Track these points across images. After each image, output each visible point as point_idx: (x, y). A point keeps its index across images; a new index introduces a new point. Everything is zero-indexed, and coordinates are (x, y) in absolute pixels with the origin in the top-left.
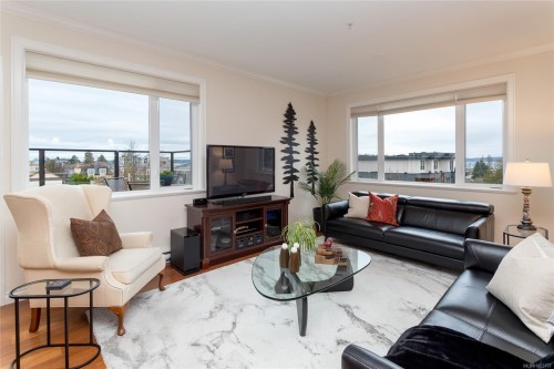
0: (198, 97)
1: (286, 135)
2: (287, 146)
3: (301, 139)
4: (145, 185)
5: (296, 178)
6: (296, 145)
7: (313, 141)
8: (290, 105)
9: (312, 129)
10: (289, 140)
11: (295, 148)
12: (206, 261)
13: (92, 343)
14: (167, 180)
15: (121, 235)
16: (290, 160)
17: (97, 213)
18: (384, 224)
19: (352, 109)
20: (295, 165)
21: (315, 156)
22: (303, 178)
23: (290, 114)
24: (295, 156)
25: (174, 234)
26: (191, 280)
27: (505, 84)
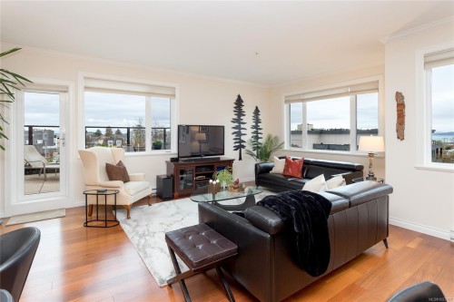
0: (174, 95)
1: (236, 117)
2: (237, 124)
3: (248, 119)
4: (142, 149)
5: (243, 147)
6: (244, 123)
7: (257, 121)
8: (239, 96)
9: (257, 111)
10: (238, 121)
11: (242, 126)
12: (176, 194)
13: (116, 220)
14: (156, 147)
15: (129, 174)
16: (239, 134)
17: (117, 162)
18: (292, 177)
19: (286, 97)
20: (243, 138)
21: (259, 131)
22: (249, 147)
23: (239, 102)
24: (243, 131)
25: (158, 178)
26: (167, 203)
27: (378, 82)
